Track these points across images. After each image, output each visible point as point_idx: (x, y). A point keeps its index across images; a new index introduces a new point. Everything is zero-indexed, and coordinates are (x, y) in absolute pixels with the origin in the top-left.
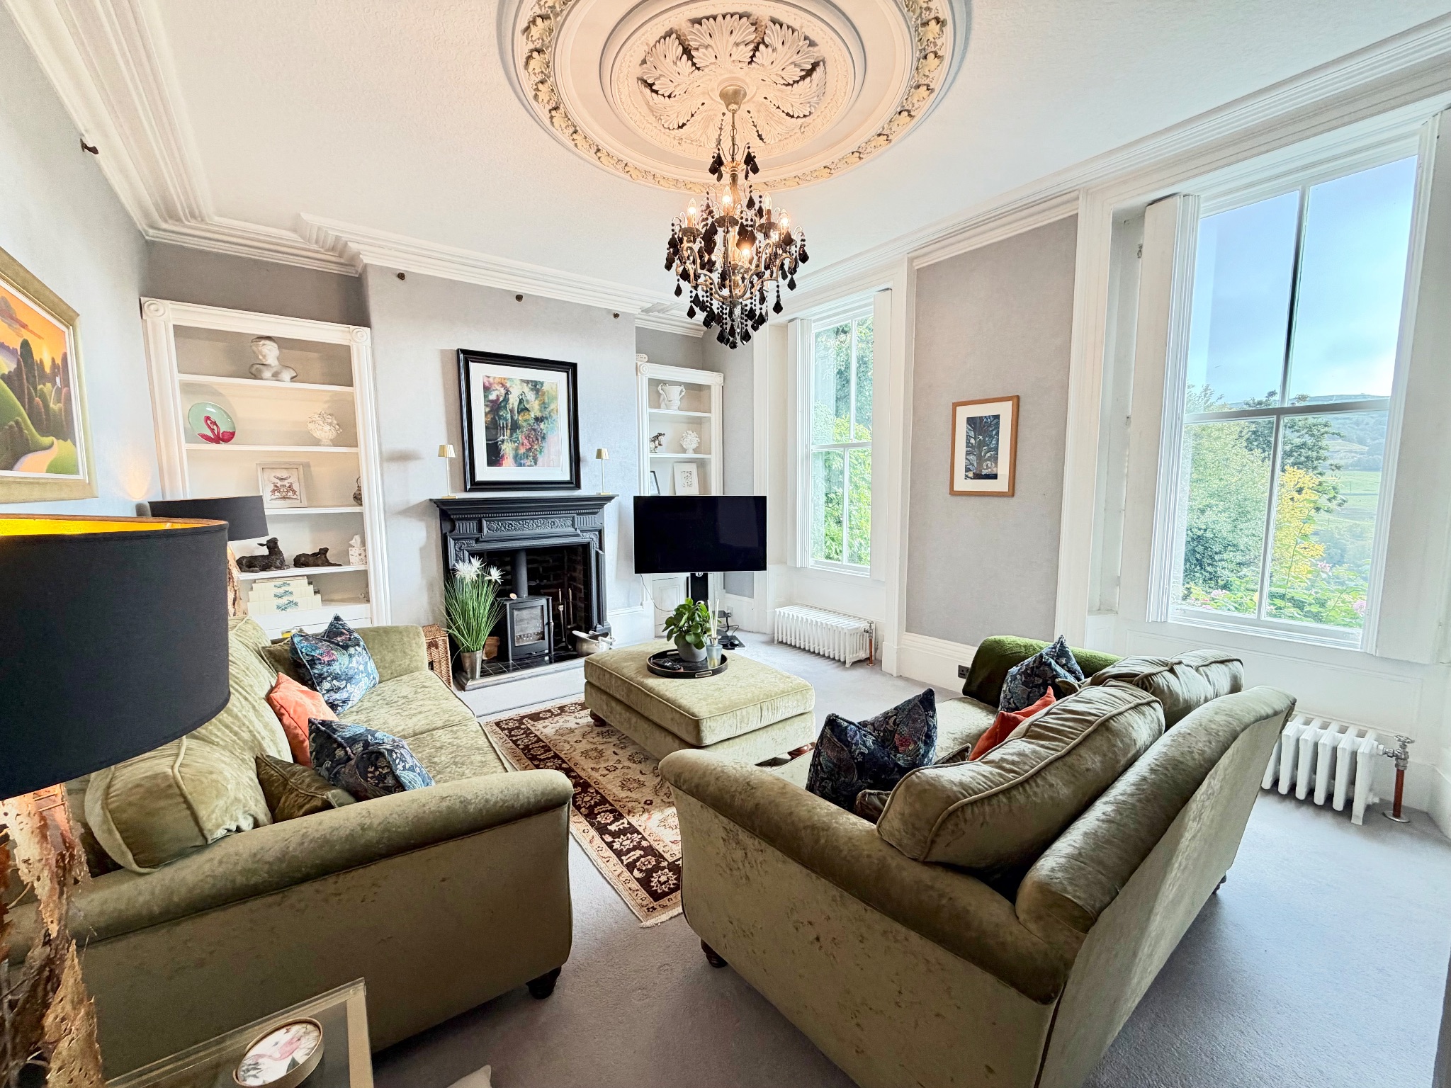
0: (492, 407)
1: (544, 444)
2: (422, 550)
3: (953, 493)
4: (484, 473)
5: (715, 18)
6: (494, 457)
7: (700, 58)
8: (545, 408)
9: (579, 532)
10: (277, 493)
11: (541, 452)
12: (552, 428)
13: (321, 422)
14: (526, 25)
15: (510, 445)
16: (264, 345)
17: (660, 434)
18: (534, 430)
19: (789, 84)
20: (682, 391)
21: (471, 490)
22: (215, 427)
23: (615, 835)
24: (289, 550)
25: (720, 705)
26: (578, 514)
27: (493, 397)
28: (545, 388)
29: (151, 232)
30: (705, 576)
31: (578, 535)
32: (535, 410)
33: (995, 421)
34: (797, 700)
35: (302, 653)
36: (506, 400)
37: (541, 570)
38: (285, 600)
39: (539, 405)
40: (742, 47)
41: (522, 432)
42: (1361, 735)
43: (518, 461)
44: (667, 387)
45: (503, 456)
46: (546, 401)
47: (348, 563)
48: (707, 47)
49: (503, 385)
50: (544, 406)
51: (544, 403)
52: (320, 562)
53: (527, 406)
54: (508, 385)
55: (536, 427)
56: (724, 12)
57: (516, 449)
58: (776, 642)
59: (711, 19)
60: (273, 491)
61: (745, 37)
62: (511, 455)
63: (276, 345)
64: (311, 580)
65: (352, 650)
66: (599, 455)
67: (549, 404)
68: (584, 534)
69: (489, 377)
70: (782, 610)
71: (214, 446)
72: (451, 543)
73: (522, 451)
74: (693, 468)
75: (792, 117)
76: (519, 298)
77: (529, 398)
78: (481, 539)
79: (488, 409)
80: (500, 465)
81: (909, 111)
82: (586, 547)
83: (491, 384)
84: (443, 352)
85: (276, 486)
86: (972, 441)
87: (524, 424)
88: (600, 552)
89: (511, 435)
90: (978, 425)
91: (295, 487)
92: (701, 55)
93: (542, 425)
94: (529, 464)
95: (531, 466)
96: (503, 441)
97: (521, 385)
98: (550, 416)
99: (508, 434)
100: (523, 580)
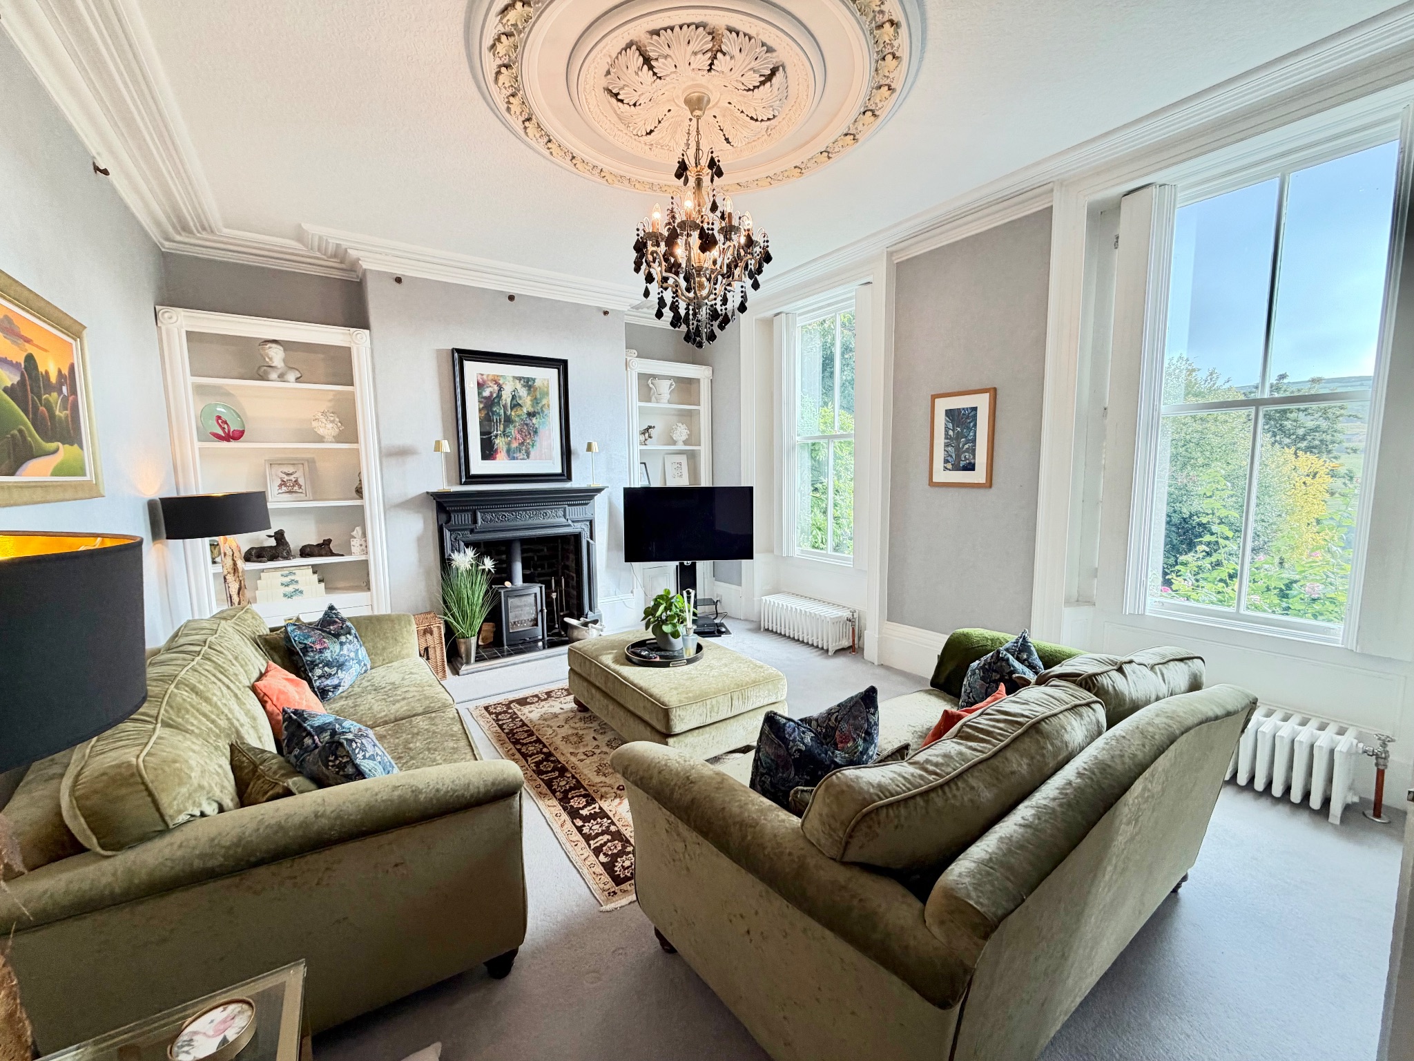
0: (485, 403)
1: (536, 438)
2: (420, 540)
3: (932, 484)
4: (479, 466)
5: (672, 29)
6: (488, 451)
7: (659, 67)
8: (537, 403)
9: (570, 522)
10: (284, 489)
11: (533, 446)
12: (544, 423)
13: (324, 421)
14: (491, 42)
15: (503, 439)
16: (270, 348)
17: (650, 427)
18: (527, 425)
19: (749, 90)
20: (671, 385)
21: (466, 483)
22: (226, 426)
23: (586, 819)
24: (295, 541)
25: (690, 695)
26: (569, 505)
27: (486, 393)
28: (537, 384)
29: (167, 244)
30: (694, 565)
31: (569, 525)
32: (527, 406)
33: (973, 413)
34: (769, 690)
35: (295, 641)
36: (499, 396)
37: (536, 558)
38: (291, 589)
39: (531, 401)
40: (700, 56)
41: (515, 427)
42: (1341, 732)
43: (511, 454)
44: (657, 381)
45: (496, 450)
46: (538, 396)
47: (350, 553)
48: (666, 57)
49: (497, 383)
50: (536, 401)
51: (536, 399)
52: (323, 553)
53: (520, 402)
54: (501, 382)
55: (528, 421)
56: (681, 23)
57: (509, 444)
58: (762, 630)
59: (669, 31)
60: (280, 486)
61: (703, 45)
62: (505, 449)
63: (281, 348)
64: (315, 569)
65: (343, 639)
66: (589, 448)
67: (541, 399)
68: (575, 524)
69: (482, 375)
70: (768, 598)
71: (225, 444)
72: (447, 533)
73: (515, 445)
74: (683, 459)
75: (757, 120)
76: (511, 298)
77: (521, 394)
78: (475, 530)
79: (482, 406)
80: (494, 459)
81: (872, 111)
82: (577, 537)
83: (484, 382)
84: (439, 351)
85: (283, 481)
86: (951, 433)
87: (517, 419)
88: (591, 541)
89: (504, 430)
90: (956, 418)
91: (301, 481)
92: (660, 65)
93: (534, 420)
94: (522, 457)
95: (523, 459)
96: (496, 436)
97: (513, 381)
98: (542, 411)
99: (502, 429)
100: (518, 569)
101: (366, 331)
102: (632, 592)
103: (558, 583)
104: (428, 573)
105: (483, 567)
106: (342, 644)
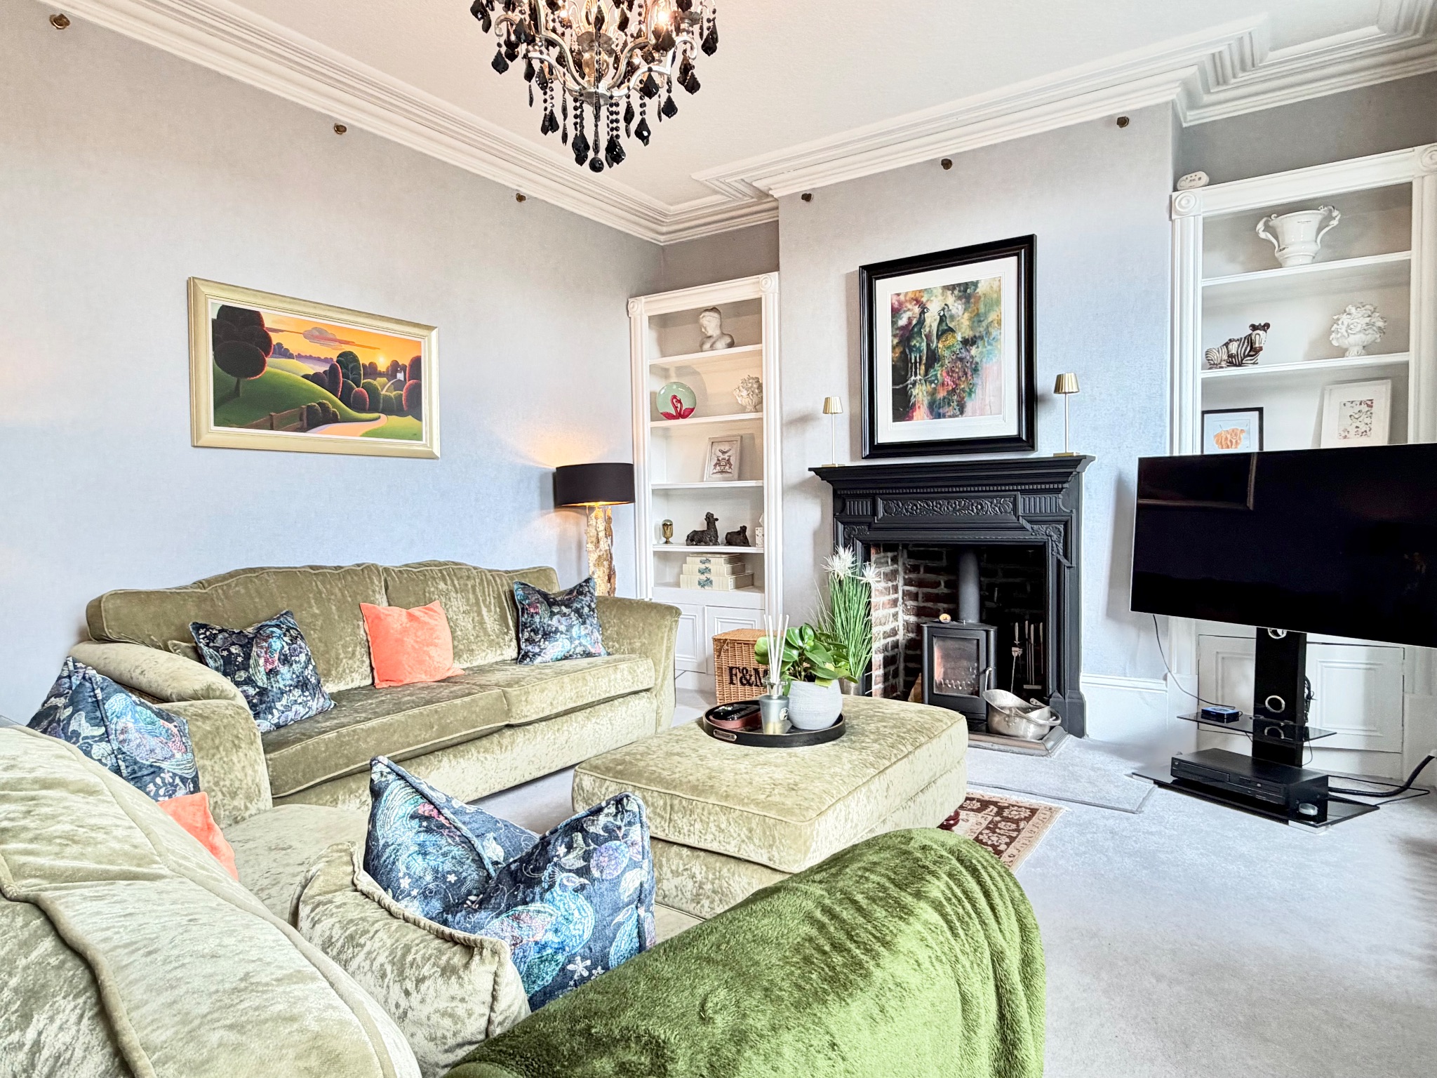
0: (901, 337)
1: (976, 380)
2: (816, 534)
4: (890, 431)
6: (903, 408)
8: (980, 321)
9: (1023, 522)
10: (718, 468)
11: (970, 394)
12: (989, 353)
13: (742, 389)
15: (924, 387)
18: (961, 360)
20: (1326, 218)
21: (867, 458)
22: (679, 405)
26: (1023, 492)
27: (903, 322)
28: (981, 289)
29: (662, 238)
31: (1023, 528)
32: (964, 328)
36: (921, 322)
38: (704, 577)
39: (970, 319)
41: (942, 366)
43: (936, 410)
44: (1275, 221)
45: (914, 404)
46: (982, 310)
49: (918, 301)
50: (977, 318)
51: (978, 315)
53: (951, 325)
54: (924, 300)
55: (964, 354)
57: (933, 394)
60: (715, 465)
62: (926, 402)
66: (1061, 385)
67: (986, 315)
68: (1035, 527)
69: (898, 295)
71: (681, 421)
72: (840, 527)
73: (942, 394)
74: (1379, 392)
76: (947, 164)
77: (954, 311)
78: (874, 526)
79: (896, 341)
80: (911, 418)
82: (1039, 551)
83: (901, 304)
84: (848, 276)
87: (947, 353)
88: (1064, 561)
89: (926, 373)
93: (974, 351)
94: (951, 413)
95: (954, 416)
96: (914, 384)
97: (943, 294)
98: (988, 333)
99: (922, 372)
100: (970, 596)
101: (776, 273)
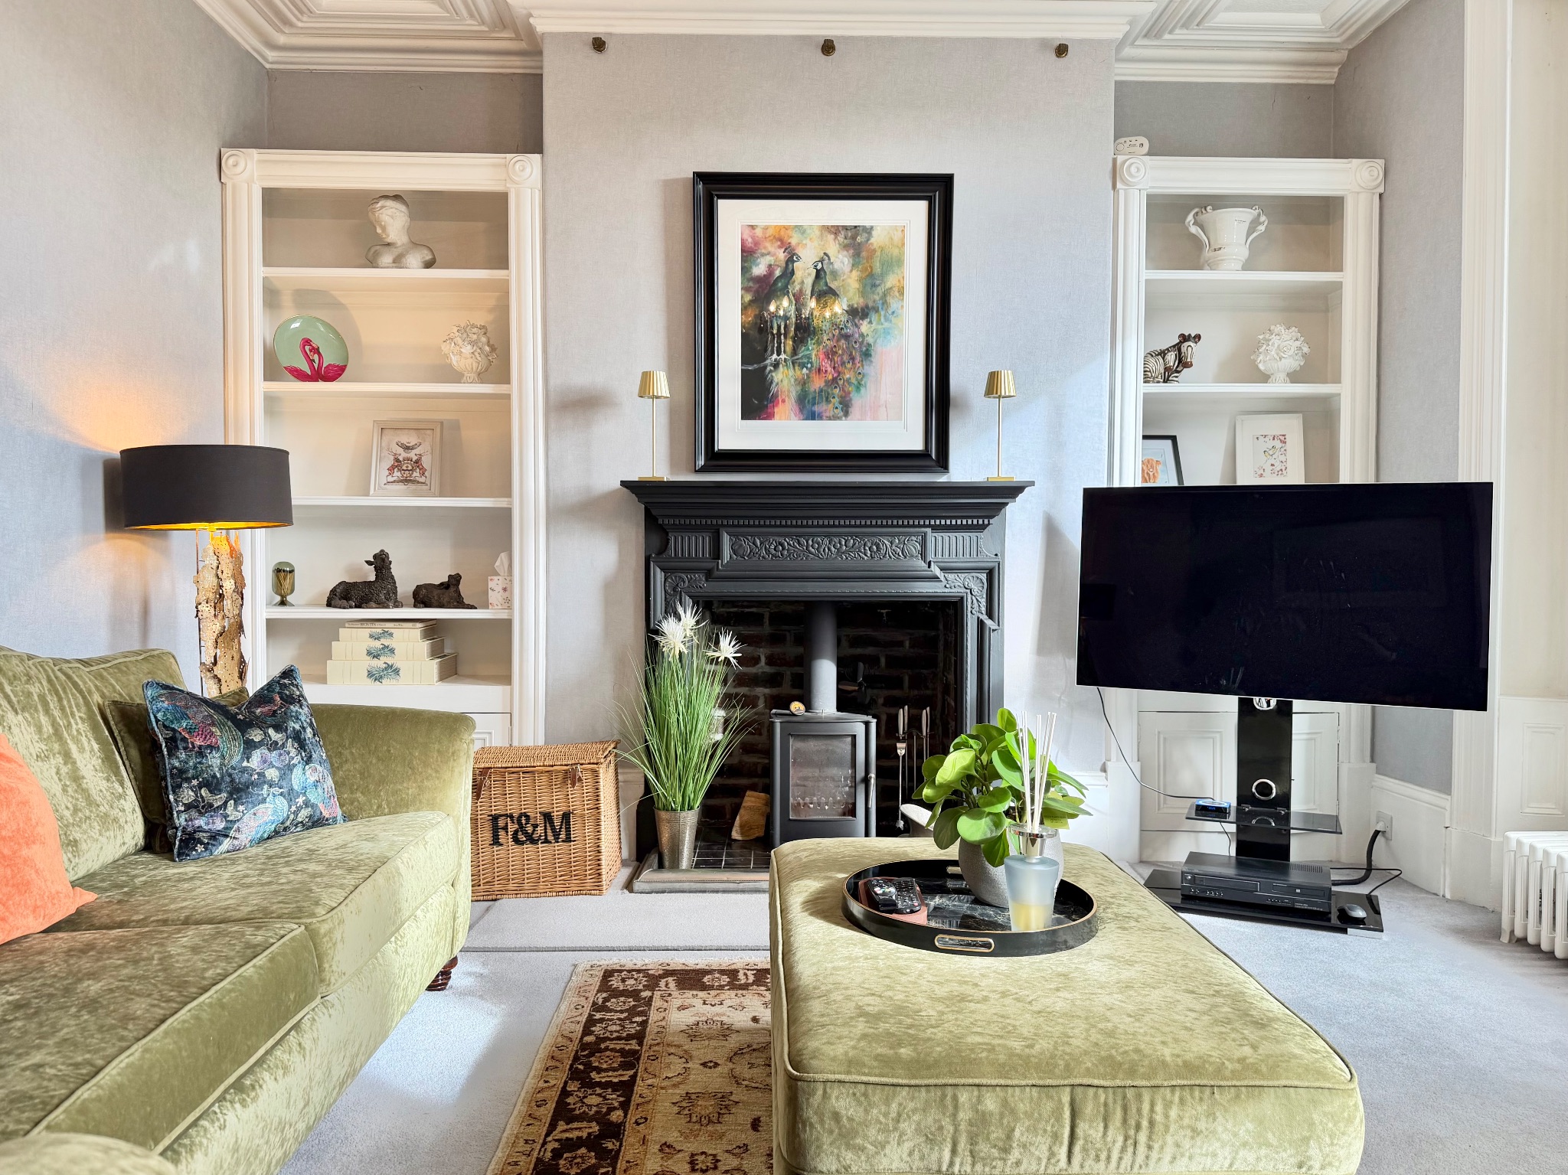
0: (757, 292)
1: (866, 369)
2: (609, 587)
4: (736, 432)
6: (758, 401)
8: (874, 286)
9: (937, 572)
10: (397, 474)
11: (858, 387)
12: (887, 332)
13: (460, 341)
15: (791, 372)
16: (382, 207)
17: (1184, 338)
18: (847, 337)
20: (1255, 223)
21: (703, 470)
22: (316, 357)
24: (406, 576)
26: (935, 528)
27: (759, 270)
28: (877, 239)
29: (271, 55)
30: (1285, 712)
31: (936, 578)
32: (851, 292)
35: (157, 721)
36: (788, 274)
37: (883, 660)
38: (379, 663)
39: (861, 280)
41: (818, 343)
43: (809, 408)
44: (1210, 215)
45: (775, 396)
46: (877, 270)
47: (486, 605)
49: (784, 244)
50: (870, 281)
51: (871, 275)
52: (446, 600)
53: (833, 285)
54: (794, 241)
55: (851, 330)
57: (803, 383)
58: (1505, 939)
60: (391, 469)
62: (793, 395)
63: (403, 208)
65: (256, 735)
66: (992, 385)
67: (883, 275)
68: (951, 576)
69: (753, 227)
70: (1528, 838)
72: (659, 576)
73: (817, 384)
74: (1292, 427)
76: (828, 47)
77: (837, 265)
78: (716, 573)
79: (748, 297)
80: (770, 416)
82: (952, 608)
83: (756, 243)
84: (668, 185)
85: (397, 460)
88: (988, 622)
89: (795, 352)
91: (426, 462)
93: (865, 327)
94: (832, 413)
95: (835, 418)
96: (776, 365)
97: (821, 237)
98: (885, 303)
99: (789, 348)
100: (826, 674)
101: (537, 157)
102: (1104, 770)
103: (914, 722)
104: (620, 662)
105: (716, 654)
106: (250, 746)
